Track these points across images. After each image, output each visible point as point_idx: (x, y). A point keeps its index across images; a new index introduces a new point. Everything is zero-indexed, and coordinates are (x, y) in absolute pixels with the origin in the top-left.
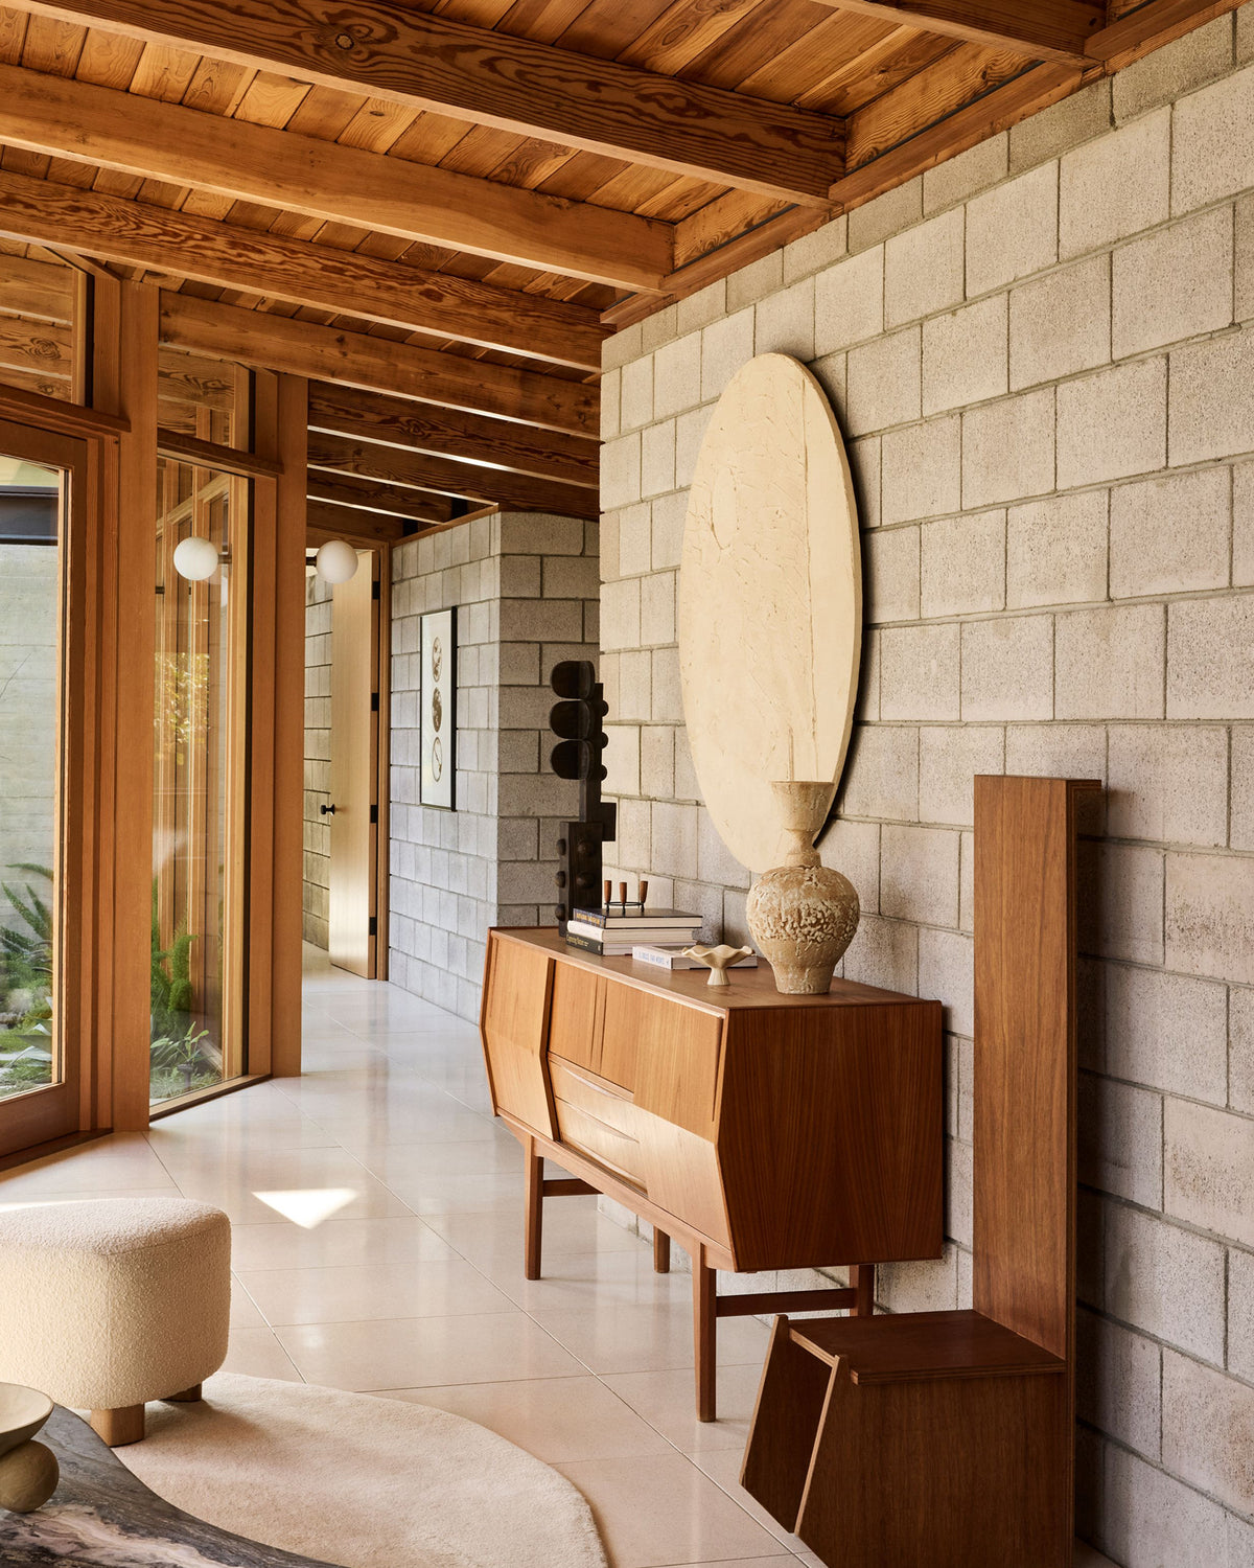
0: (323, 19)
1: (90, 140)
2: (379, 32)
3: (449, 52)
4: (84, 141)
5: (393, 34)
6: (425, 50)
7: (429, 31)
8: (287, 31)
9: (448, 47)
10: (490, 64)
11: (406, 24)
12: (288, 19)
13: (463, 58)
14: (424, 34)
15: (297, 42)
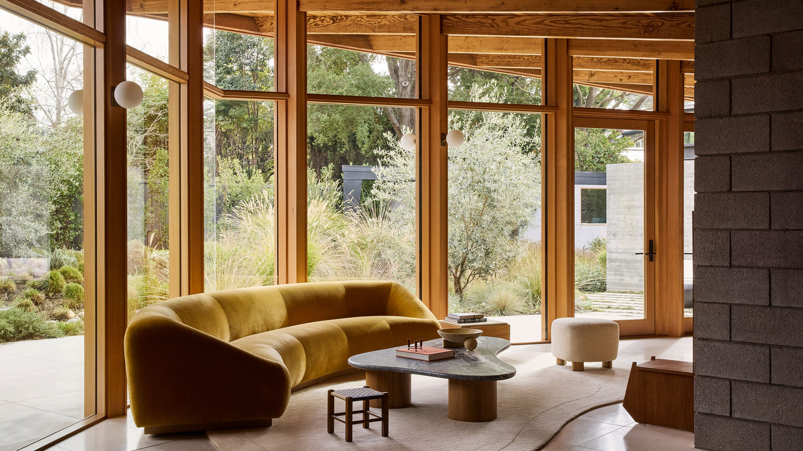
0: (646, 25)
1: (661, 54)
2: (660, 24)
3: (678, 25)
4: (660, 55)
5: (664, 24)
6: (672, 26)
7: (673, 21)
8: (638, 30)
9: (678, 24)
10: (689, 26)
11: (667, 20)
12: (637, 27)
13: (682, 26)
14: (672, 22)
15: (639, 32)
